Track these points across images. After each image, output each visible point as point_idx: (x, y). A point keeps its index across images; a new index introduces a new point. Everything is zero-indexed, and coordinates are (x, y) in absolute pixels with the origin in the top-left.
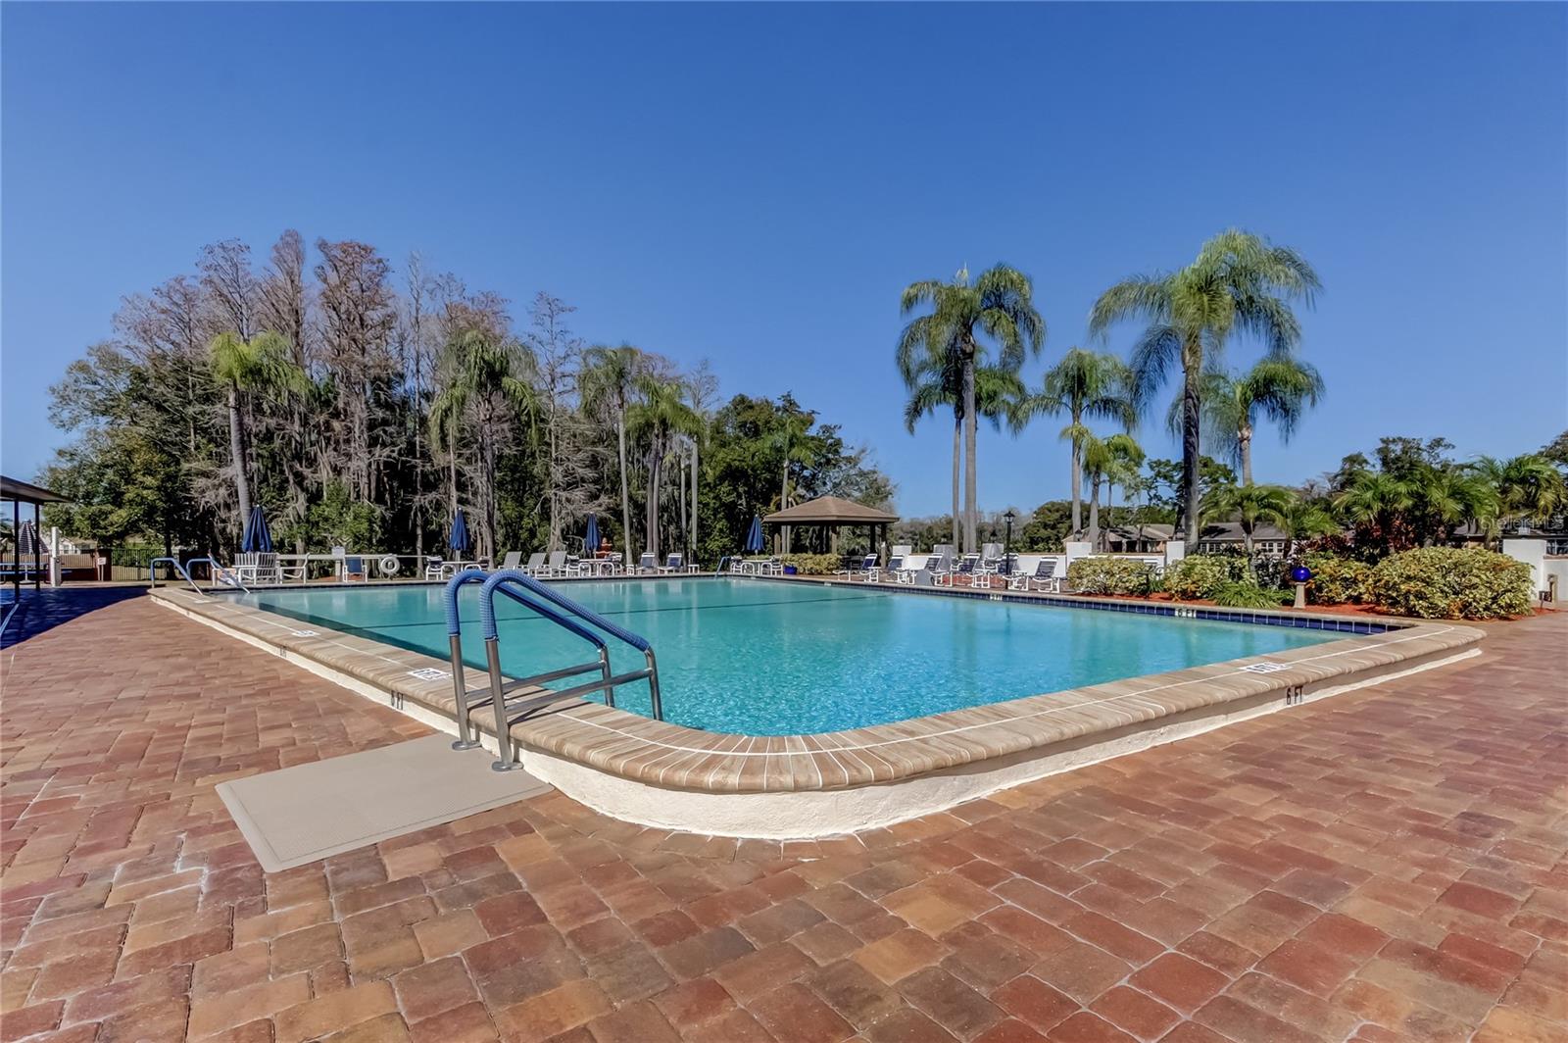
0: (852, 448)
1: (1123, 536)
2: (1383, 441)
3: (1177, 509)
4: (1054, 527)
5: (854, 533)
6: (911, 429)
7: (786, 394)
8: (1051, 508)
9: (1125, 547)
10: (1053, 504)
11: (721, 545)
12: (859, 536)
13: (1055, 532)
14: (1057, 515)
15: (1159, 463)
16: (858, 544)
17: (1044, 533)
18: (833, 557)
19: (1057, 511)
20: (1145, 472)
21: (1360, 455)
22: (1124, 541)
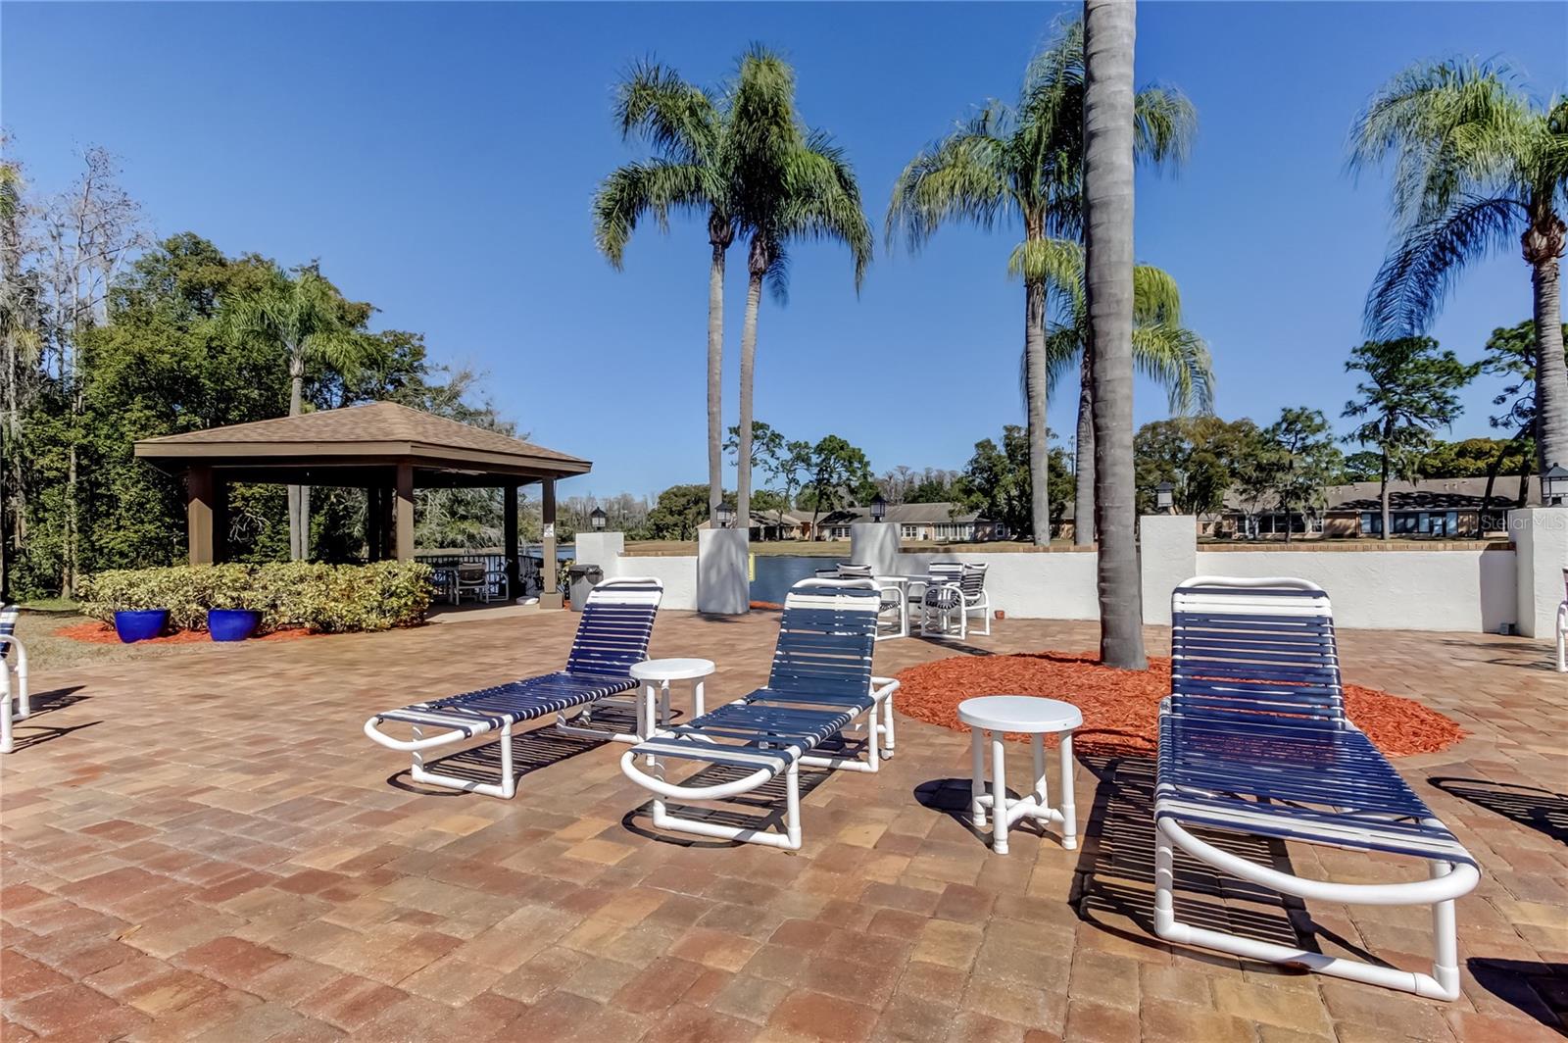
0: (445, 369)
1: (761, 522)
2: (1006, 428)
3: (817, 492)
4: (680, 513)
5: (453, 514)
6: (615, 255)
7: (308, 264)
8: (677, 493)
9: (762, 533)
10: (679, 488)
11: (135, 537)
12: (464, 518)
13: (682, 518)
14: (683, 501)
15: (797, 445)
16: (464, 532)
17: (670, 520)
18: (404, 569)
19: (684, 495)
20: (785, 454)
21: (989, 441)
22: (763, 526)
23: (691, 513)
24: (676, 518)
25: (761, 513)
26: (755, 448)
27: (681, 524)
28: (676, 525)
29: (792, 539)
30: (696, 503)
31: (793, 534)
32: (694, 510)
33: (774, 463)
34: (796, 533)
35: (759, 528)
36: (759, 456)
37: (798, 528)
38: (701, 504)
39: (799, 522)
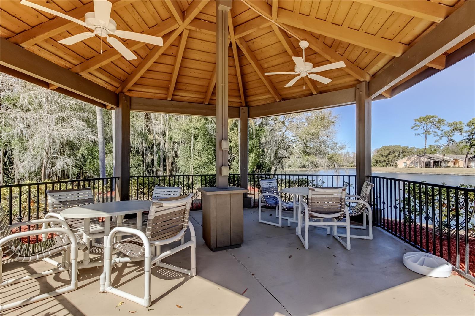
1: (431, 159)
3: (469, 144)
4: (386, 156)
8: (385, 149)
9: (432, 164)
10: (386, 147)
13: (387, 158)
14: (388, 152)
15: (454, 123)
19: (388, 150)
20: (446, 128)
22: (432, 161)
23: (391, 156)
24: (384, 158)
25: (431, 155)
26: (429, 126)
27: (387, 161)
28: (385, 161)
29: (449, 167)
30: (394, 152)
31: (449, 165)
32: (393, 155)
33: (440, 133)
34: (451, 164)
35: (430, 162)
36: (431, 130)
37: (452, 162)
38: (396, 153)
39: (452, 159)
